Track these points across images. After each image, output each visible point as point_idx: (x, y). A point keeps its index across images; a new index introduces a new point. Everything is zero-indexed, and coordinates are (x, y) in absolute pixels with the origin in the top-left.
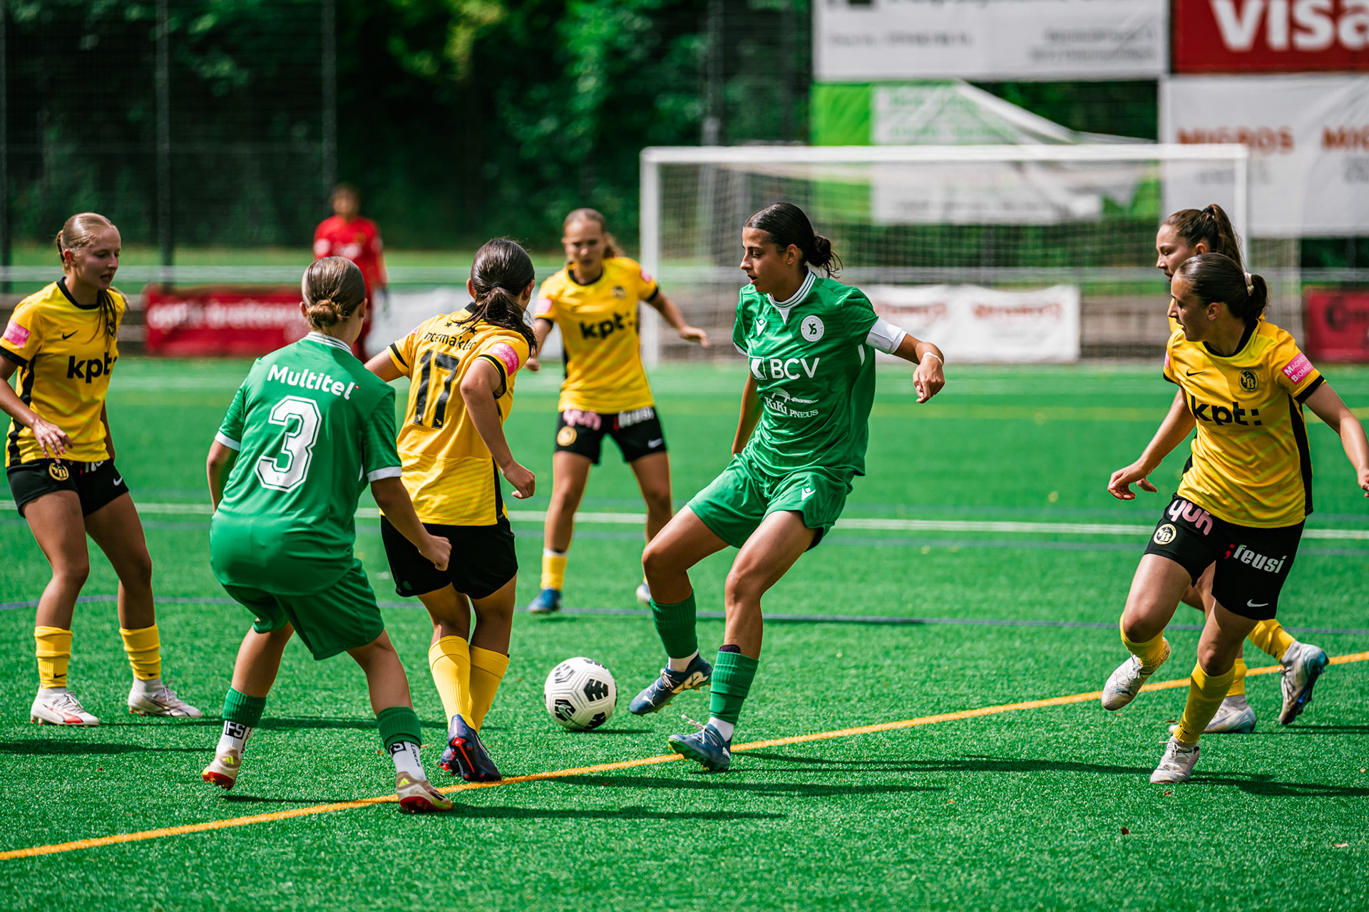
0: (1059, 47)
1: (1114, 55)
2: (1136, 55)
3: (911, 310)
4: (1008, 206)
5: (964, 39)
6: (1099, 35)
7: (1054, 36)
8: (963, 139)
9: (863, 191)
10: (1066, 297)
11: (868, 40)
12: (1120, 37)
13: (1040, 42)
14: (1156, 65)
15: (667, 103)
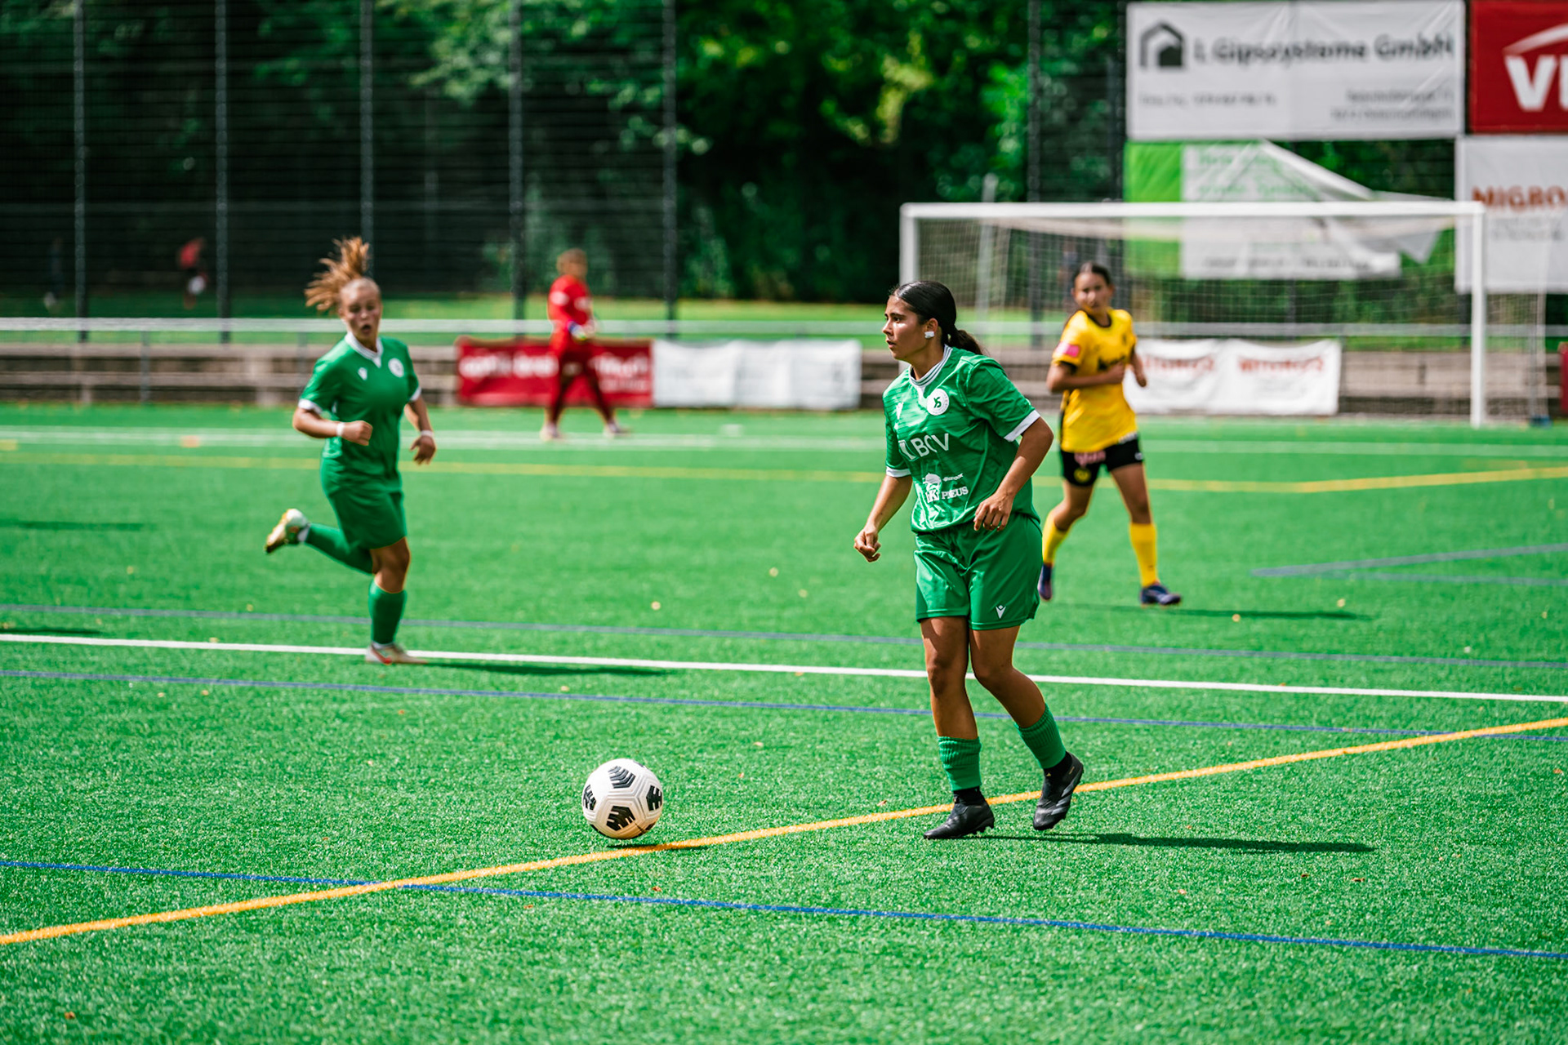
0: (1359, 107)
1: (1410, 114)
2: (1434, 115)
3: (1179, 363)
4: (1309, 263)
5: (1269, 99)
6: (1398, 96)
7: (1354, 97)
8: (1267, 196)
9: (1173, 248)
10: (1329, 352)
11: (1179, 101)
12: (1417, 98)
13: (1343, 103)
14: (1451, 124)
15: (1079, 164)
